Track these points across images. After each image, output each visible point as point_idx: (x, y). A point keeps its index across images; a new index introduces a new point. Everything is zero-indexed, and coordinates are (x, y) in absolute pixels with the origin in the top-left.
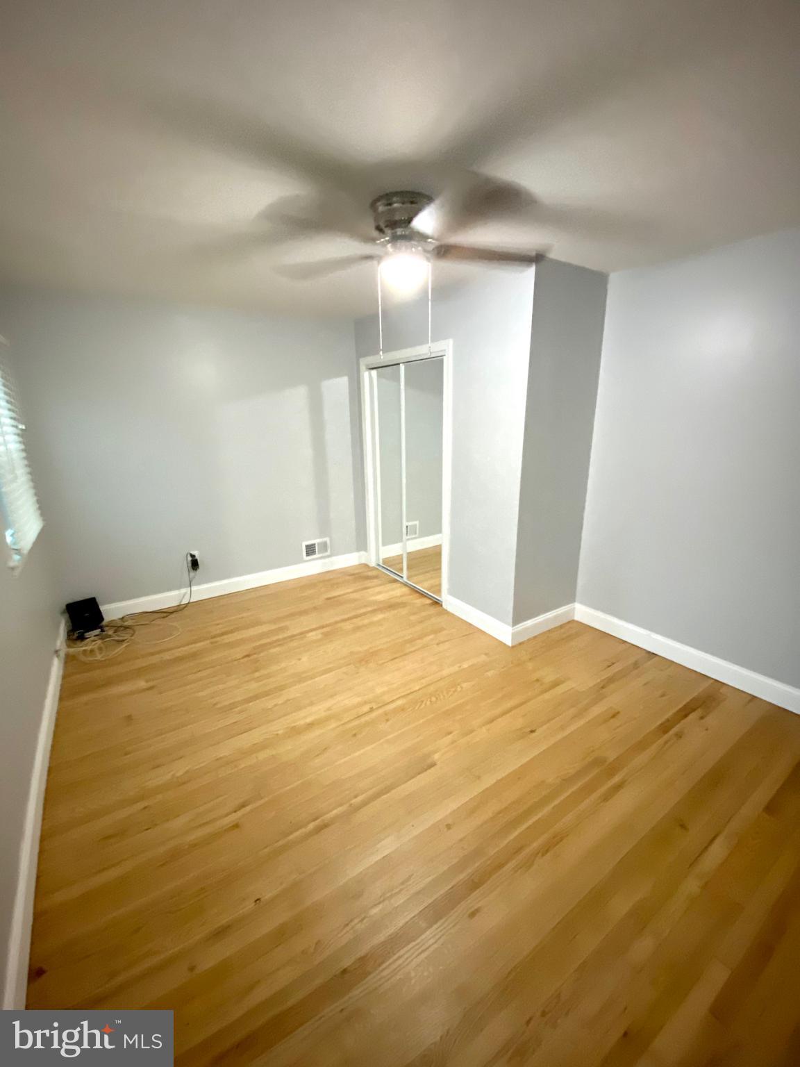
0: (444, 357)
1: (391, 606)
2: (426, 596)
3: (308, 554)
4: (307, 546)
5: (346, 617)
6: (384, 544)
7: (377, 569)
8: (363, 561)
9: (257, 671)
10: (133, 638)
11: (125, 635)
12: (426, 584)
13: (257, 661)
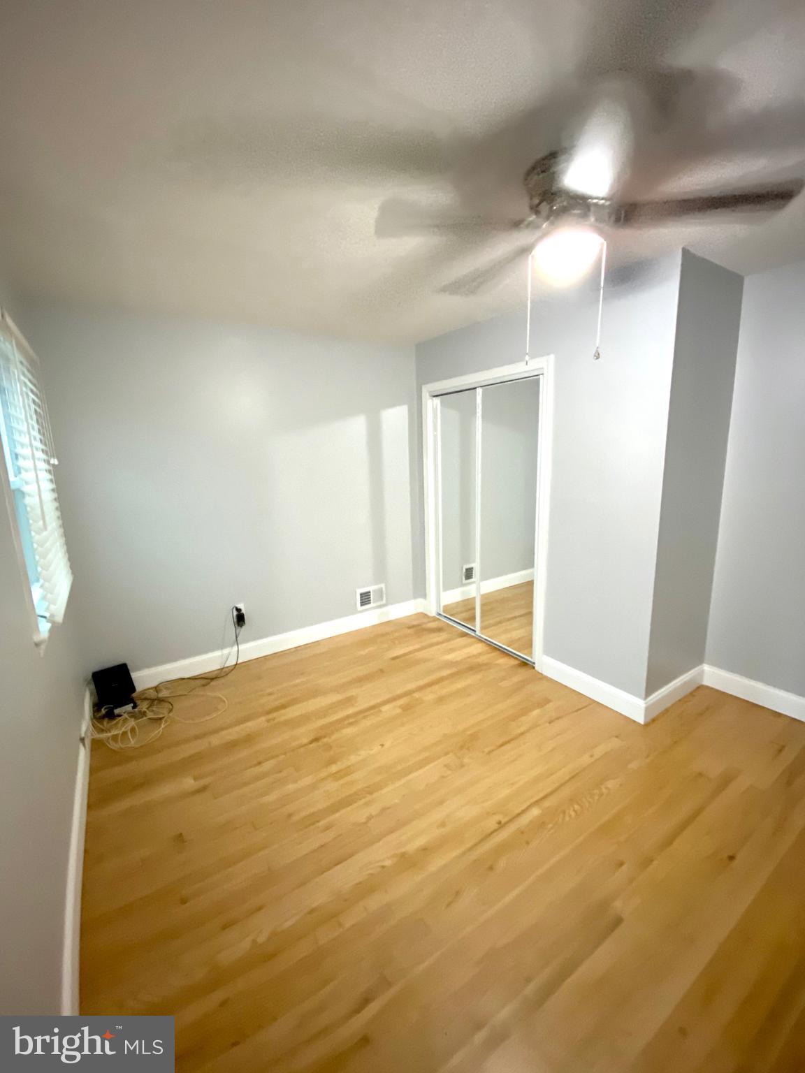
0: (541, 376)
1: (473, 668)
2: (509, 655)
3: (363, 604)
4: (362, 595)
5: (421, 683)
6: (445, 590)
7: (439, 619)
8: (420, 610)
9: (332, 761)
10: (171, 715)
11: (162, 711)
12: (504, 637)
13: (329, 747)
